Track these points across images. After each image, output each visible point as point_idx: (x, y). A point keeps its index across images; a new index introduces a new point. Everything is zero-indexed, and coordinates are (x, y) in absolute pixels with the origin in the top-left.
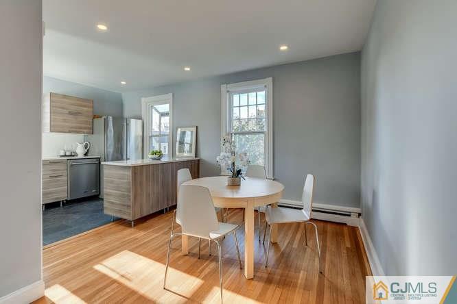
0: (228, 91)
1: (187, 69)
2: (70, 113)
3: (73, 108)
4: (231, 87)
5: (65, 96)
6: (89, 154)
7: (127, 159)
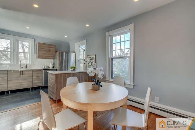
0: (110, 35)
1: (87, 25)
2: (46, 51)
3: (47, 49)
4: (111, 33)
5: (44, 44)
6: (54, 67)
7: (68, 70)
